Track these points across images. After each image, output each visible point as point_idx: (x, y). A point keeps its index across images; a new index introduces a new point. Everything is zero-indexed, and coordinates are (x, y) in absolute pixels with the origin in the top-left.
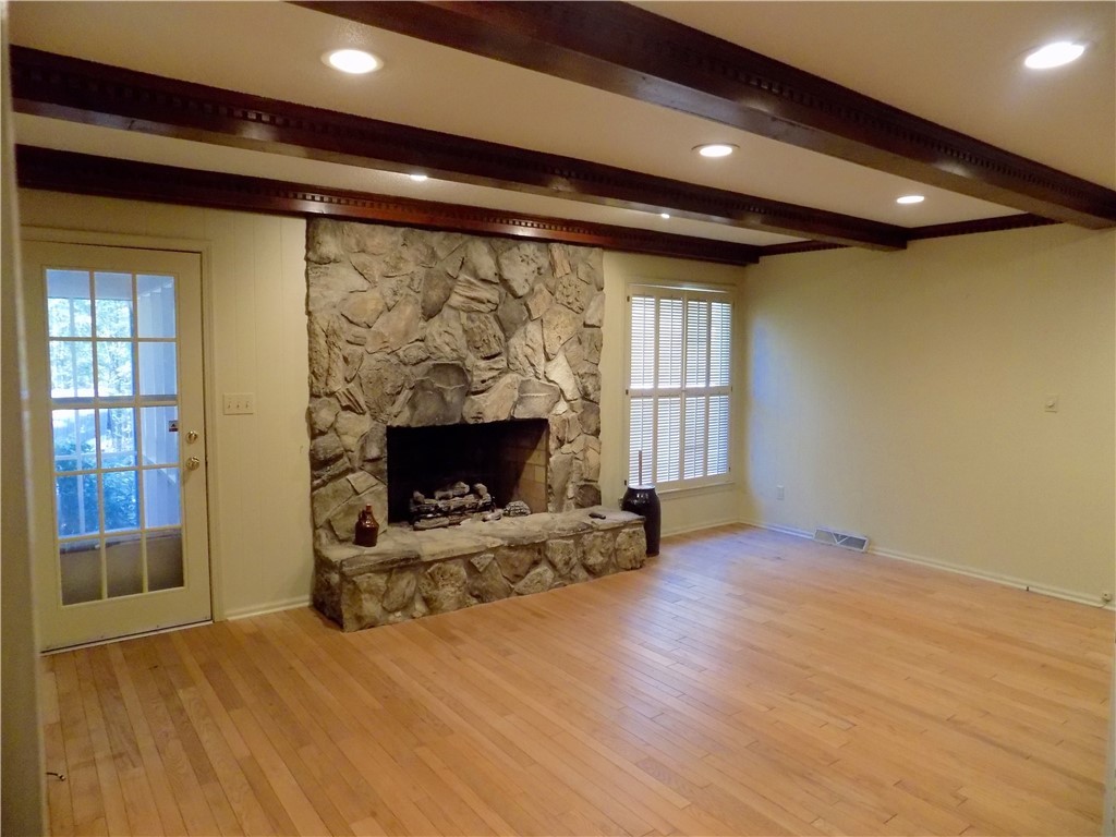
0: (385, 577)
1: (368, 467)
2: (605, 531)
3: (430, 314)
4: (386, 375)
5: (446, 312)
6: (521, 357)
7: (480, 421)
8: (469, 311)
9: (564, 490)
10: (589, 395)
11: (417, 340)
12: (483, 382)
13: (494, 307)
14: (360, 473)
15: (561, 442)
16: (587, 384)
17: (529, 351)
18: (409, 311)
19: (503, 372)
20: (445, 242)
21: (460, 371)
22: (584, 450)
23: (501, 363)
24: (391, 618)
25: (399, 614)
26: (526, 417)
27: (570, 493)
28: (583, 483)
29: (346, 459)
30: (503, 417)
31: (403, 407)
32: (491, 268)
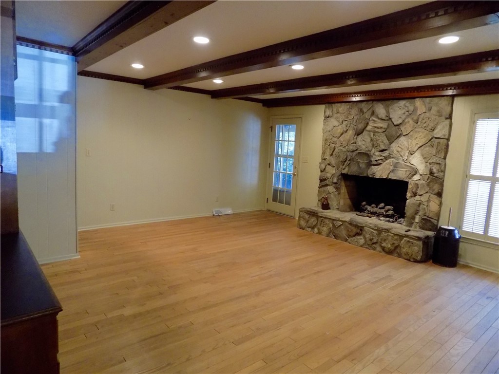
0: (309, 216)
1: (334, 185)
2: (395, 235)
3: (359, 133)
4: (341, 154)
5: (365, 133)
6: (395, 152)
7: (374, 177)
8: (375, 132)
9: (414, 218)
10: (433, 174)
11: (353, 143)
12: (376, 161)
13: (384, 130)
14: (331, 187)
15: (415, 195)
16: (433, 168)
17: (400, 149)
18: (351, 132)
19: (386, 158)
20: (366, 106)
21: (367, 155)
22: (428, 201)
23: (386, 154)
24: (307, 229)
25: (310, 229)
26: (395, 178)
27: (417, 220)
28: (426, 217)
29: (327, 181)
30: (385, 177)
31: (346, 167)
32: (384, 114)
